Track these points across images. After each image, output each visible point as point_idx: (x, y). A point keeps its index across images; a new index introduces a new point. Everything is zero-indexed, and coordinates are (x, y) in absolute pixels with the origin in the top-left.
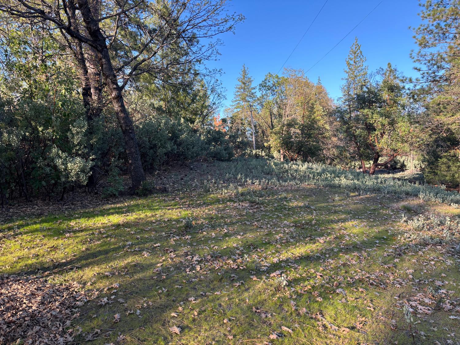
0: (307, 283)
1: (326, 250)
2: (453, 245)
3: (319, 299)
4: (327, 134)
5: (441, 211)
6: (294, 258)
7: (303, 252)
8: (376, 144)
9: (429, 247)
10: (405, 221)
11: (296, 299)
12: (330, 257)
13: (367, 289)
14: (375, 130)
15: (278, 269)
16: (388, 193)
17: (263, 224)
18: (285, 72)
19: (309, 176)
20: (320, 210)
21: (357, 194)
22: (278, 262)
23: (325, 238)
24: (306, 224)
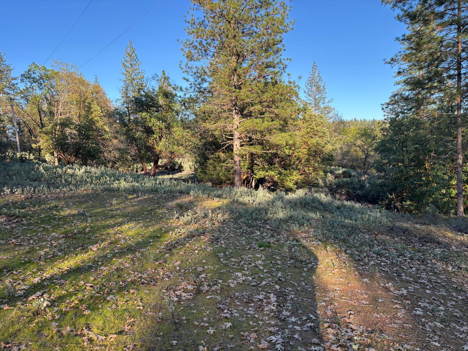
0: (74, 297)
1: (99, 257)
2: (213, 233)
3: (87, 312)
4: (107, 136)
5: (206, 205)
6: (60, 274)
7: (72, 264)
8: (156, 147)
9: (195, 238)
10: (177, 218)
11: (58, 319)
12: (102, 264)
13: (138, 290)
14: (154, 134)
15: (39, 290)
16: (164, 193)
17: (23, 240)
18: (55, 65)
19: (86, 180)
20: (95, 216)
21: (135, 195)
22: (39, 281)
23: (99, 245)
24: (78, 233)
